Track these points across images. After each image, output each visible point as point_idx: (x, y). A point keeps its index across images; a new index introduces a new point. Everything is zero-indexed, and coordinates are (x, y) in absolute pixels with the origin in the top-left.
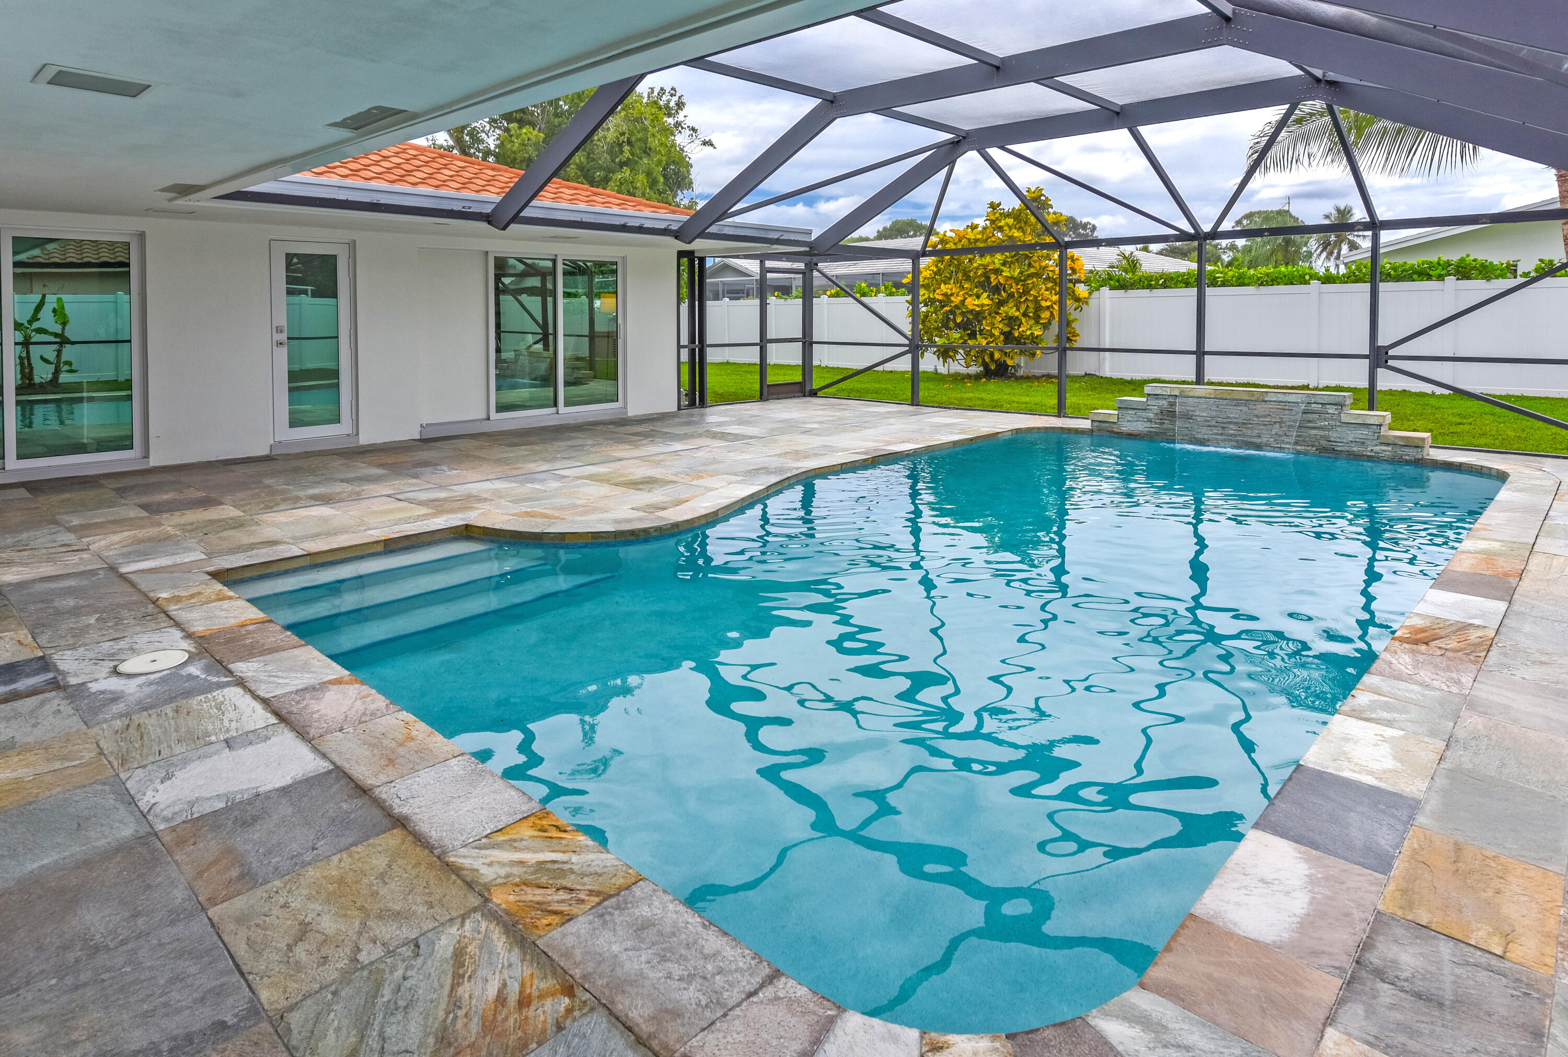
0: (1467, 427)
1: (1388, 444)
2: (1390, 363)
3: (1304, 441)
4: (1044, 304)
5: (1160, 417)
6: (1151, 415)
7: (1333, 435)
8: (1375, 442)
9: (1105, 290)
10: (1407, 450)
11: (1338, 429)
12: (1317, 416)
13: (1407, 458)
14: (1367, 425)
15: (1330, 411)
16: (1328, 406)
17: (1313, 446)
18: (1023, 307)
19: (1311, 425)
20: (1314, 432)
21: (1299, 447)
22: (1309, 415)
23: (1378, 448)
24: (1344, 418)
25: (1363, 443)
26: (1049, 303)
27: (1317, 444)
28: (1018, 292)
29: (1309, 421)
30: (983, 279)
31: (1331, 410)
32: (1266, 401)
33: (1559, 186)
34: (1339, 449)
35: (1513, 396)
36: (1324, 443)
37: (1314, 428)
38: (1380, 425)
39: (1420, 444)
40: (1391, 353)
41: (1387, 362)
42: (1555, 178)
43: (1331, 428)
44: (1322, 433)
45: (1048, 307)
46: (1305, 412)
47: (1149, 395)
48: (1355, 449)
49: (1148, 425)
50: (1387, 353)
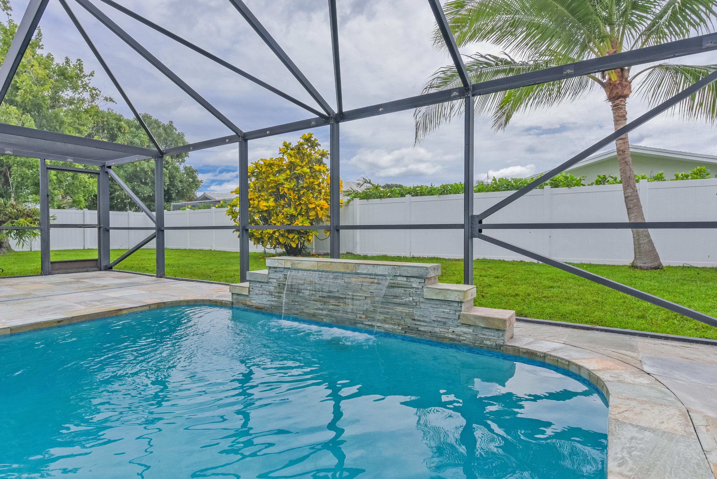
0: (555, 290)
1: (469, 326)
2: (485, 232)
3: (391, 319)
4: (311, 206)
5: (278, 290)
6: (272, 289)
7: (417, 313)
8: (456, 323)
9: (357, 200)
10: (488, 333)
11: (422, 306)
12: (401, 291)
13: (488, 343)
14: (449, 302)
15: (414, 285)
16: (412, 280)
17: (399, 325)
18: (299, 208)
19: (397, 300)
20: (399, 309)
21: (387, 326)
22: (396, 290)
23: (458, 330)
24: (427, 294)
25: (445, 323)
26: (313, 206)
27: (402, 322)
28: (294, 199)
29: (396, 297)
30: (275, 190)
31: (415, 283)
32: (358, 274)
33: (614, 113)
34: (422, 329)
35: (585, 264)
36: (409, 321)
37: (400, 304)
38: (461, 302)
39: (501, 326)
40: (485, 222)
41: (480, 231)
42: (611, 108)
43: (415, 305)
44: (406, 310)
45: (314, 209)
46: (392, 286)
47: (270, 268)
48: (437, 330)
49: (270, 298)
50: (480, 222)
